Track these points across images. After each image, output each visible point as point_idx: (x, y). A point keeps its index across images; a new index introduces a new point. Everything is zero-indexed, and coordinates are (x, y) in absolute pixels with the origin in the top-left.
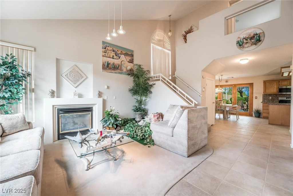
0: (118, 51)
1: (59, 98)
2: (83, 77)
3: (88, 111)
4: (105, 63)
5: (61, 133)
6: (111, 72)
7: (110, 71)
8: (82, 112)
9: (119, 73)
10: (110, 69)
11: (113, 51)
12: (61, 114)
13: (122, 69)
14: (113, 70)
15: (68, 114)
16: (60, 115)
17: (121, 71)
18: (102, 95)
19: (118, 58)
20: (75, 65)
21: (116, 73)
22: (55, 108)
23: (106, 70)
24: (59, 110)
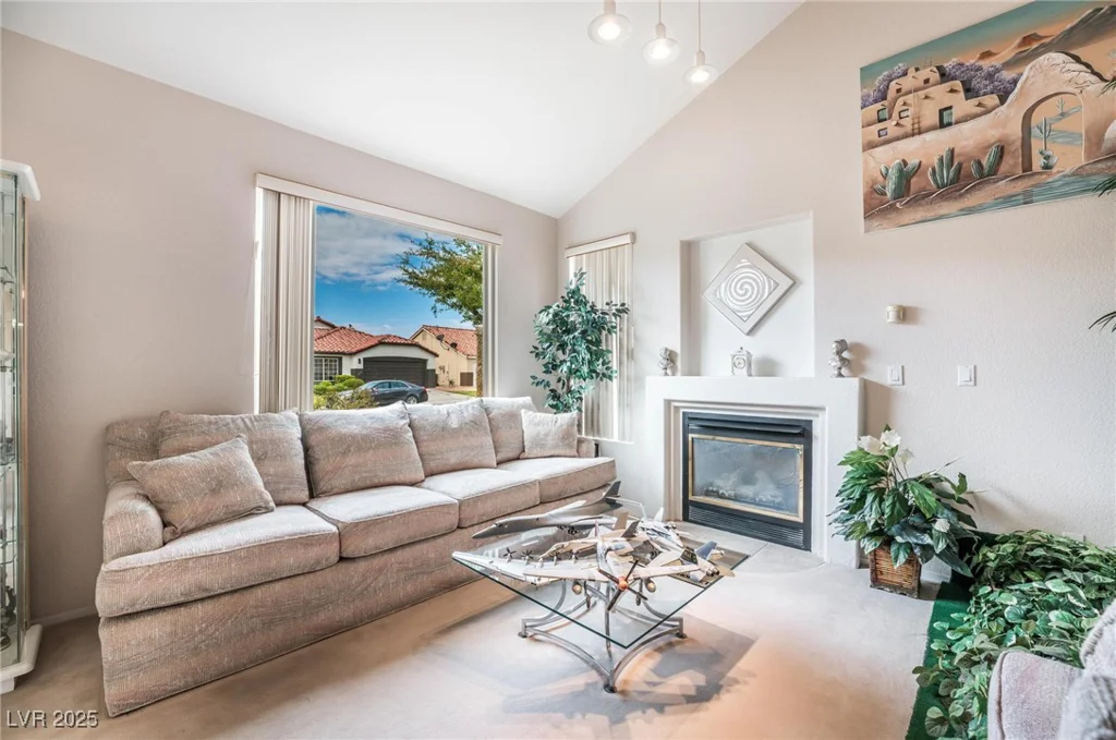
0: (987, 55)
1: (698, 374)
2: (778, 285)
3: (789, 439)
4: (885, 177)
5: (691, 498)
6: (930, 215)
7: (920, 213)
8: (762, 436)
9: (1008, 201)
10: (922, 198)
11: (945, 76)
12: (693, 431)
13: (1038, 162)
14: (942, 197)
15: (711, 437)
16: (691, 436)
17: (1020, 186)
18: (868, 363)
19: (991, 100)
20: (749, 245)
21: (970, 211)
22: (677, 408)
23: (893, 215)
24: (689, 418)
